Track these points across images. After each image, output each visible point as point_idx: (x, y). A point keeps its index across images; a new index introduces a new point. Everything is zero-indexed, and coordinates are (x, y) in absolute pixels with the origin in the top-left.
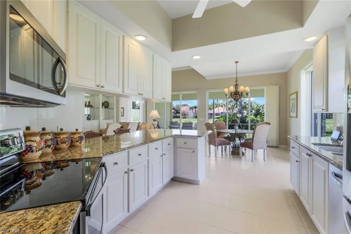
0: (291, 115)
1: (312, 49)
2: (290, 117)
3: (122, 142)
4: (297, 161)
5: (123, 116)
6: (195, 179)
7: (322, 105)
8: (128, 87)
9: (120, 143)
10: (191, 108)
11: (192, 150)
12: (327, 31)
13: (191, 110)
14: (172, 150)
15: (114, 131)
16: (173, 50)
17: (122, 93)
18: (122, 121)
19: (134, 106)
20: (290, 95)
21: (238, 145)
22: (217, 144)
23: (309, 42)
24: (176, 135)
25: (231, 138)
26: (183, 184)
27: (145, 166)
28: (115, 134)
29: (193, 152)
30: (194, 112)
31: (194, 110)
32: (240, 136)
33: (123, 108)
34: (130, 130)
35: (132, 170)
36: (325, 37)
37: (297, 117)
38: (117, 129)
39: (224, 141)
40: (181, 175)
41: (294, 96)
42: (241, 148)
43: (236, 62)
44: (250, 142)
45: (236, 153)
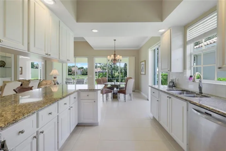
0: (141, 73)
1: (160, 37)
2: (141, 74)
3: (20, 97)
4: (157, 101)
5: (22, 74)
6: (96, 122)
7: (167, 68)
8: (35, 46)
9: (19, 98)
10: (79, 69)
11: (94, 100)
12: (170, 28)
13: (79, 70)
14: (77, 102)
15: (14, 90)
16: (77, 21)
17: (27, 52)
18: (21, 79)
19: (33, 66)
20: (141, 62)
21: (116, 92)
22: (104, 93)
23: (161, 32)
24: (80, 90)
25: (112, 88)
26: (86, 127)
27: (55, 123)
28: (15, 93)
29: (95, 102)
30: (81, 71)
31: (81, 70)
32: (117, 87)
33: (22, 68)
34: (33, 88)
35: (42, 132)
36: (169, 31)
37: (145, 74)
38: (18, 88)
39: (108, 91)
40: (84, 121)
41: (144, 63)
42: (118, 94)
43: (115, 40)
44: (124, 90)
45: (115, 97)
